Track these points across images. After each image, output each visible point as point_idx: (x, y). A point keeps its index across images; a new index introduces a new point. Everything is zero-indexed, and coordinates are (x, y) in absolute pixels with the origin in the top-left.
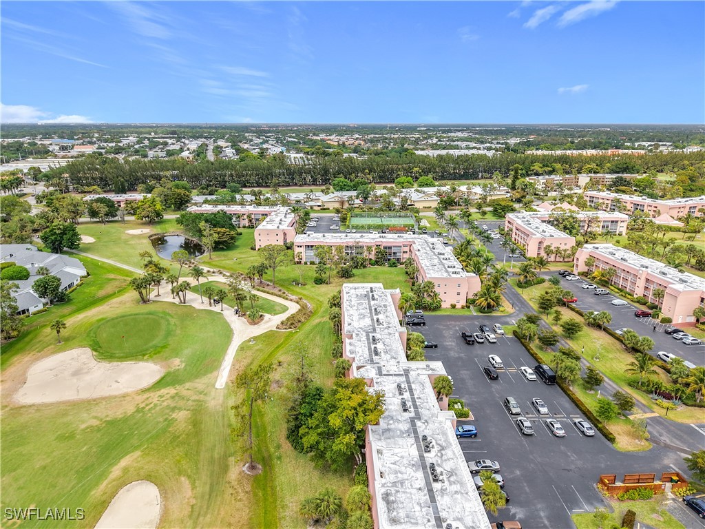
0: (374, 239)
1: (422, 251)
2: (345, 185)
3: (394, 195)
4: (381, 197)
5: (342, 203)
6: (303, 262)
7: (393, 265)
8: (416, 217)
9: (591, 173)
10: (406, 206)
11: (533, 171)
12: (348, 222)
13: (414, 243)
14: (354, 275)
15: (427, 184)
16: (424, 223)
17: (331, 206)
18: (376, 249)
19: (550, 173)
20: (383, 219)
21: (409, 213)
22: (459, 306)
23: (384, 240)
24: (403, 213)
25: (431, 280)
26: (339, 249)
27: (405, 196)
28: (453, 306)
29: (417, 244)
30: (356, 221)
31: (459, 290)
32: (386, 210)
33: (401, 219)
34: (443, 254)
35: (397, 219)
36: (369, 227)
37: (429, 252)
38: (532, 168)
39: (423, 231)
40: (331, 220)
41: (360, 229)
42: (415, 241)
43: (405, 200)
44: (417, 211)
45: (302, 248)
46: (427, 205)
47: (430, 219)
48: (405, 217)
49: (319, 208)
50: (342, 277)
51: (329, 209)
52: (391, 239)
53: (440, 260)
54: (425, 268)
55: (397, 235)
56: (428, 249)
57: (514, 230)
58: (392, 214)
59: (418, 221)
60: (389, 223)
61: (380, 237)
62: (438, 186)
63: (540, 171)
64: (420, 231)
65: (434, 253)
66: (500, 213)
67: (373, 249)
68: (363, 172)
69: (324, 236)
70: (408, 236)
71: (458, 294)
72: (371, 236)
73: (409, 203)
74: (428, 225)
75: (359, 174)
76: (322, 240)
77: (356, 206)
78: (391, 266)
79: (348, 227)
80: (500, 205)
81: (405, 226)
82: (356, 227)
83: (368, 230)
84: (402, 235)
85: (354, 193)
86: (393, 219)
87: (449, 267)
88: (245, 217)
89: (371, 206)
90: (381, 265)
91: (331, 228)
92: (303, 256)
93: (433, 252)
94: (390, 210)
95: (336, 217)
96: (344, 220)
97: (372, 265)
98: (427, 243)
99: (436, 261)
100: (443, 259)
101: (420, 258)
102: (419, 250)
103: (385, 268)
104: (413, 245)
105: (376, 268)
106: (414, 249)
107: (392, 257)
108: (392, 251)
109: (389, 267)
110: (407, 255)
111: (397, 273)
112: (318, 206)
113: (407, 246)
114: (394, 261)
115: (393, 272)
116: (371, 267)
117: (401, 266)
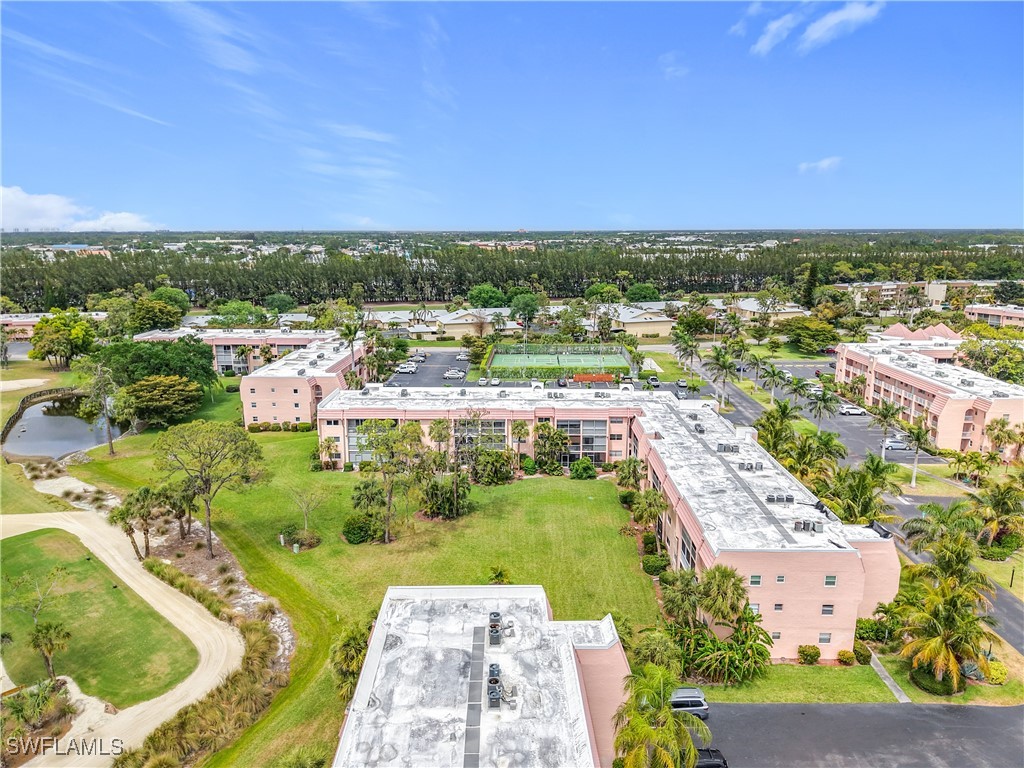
0: (531, 401)
1: (667, 440)
2: (491, 297)
3: (586, 315)
4: (558, 317)
5: (480, 326)
6: (341, 464)
7: (585, 474)
8: (631, 352)
9: (943, 278)
10: (608, 334)
11: (837, 274)
12: (484, 362)
13: (642, 413)
14: (471, 508)
15: (645, 297)
16: (649, 365)
17: (458, 334)
18: (537, 429)
19: (869, 278)
20: (561, 357)
21: (615, 346)
22: (828, 653)
23: (558, 405)
24: (602, 347)
25: (727, 563)
26: (440, 428)
27: (605, 314)
28: (809, 657)
29: (649, 415)
30: (503, 362)
31: (829, 595)
32: (567, 340)
33: (599, 357)
34: (734, 449)
35: (590, 357)
36: (531, 374)
37: (690, 441)
38: (836, 269)
39: (650, 382)
40: (453, 361)
41: (511, 377)
42: (643, 407)
43: (605, 322)
44: (633, 342)
45: (340, 426)
46: (650, 330)
47: (661, 358)
48: (606, 353)
49: (434, 337)
50: (434, 514)
51: (453, 339)
52: (576, 401)
53: (729, 469)
54: (693, 503)
55: (593, 391)
56: (682, 431)
57: (871, 380)
58: (580, 347)
59: (638, 359)
60: (573, 365)
61: (550, 396)
62: (664, 300)
63: (852, 274)
64: (644, 382)
65: (705, 445)
66: (809, 345)
67: (531, 428)
68: (528, 278)
69: (404, 394)
70: (623, 397)
71: (828, 609)
72: (527, 393)
73: (614, 327)
74: (659, 370)
75: (521, 282)
76: (395, 404)
77: (507, 333)
78: (580, 477)
79: (484, 374)
80: (807, 328)
81: (610, 371)
82: (501, 374)
83: (527, 380)
84: (606, 391)
85: (506, 311)
86: (581, 357)
87: (770, 500)
88: (257, 352)
89: (538, 333)
90: (551, 472)
91: (446, 375)
92: (341, 447)
93: (700, 441)
94: (577, 340)
95: (463, 353)
96: (476, 358)
97: (528, 471)
98: (677, 414)
99: (719, 475)
100: (742, 466)
101: (668, 463)
102: (657, 436)
103: (562, 483)
104: (640, 419)
105: (537, 481)
106: (642, 430)
107: (581, 451)
108: (581, 435)
109: (573, 478)
110: (620, 446)
111: (595, 500)
112: (433, 333)
113: (622, 422)
114: (587, 461)
115: (584, 496)
116: (525, 477)
117: (607, 475)
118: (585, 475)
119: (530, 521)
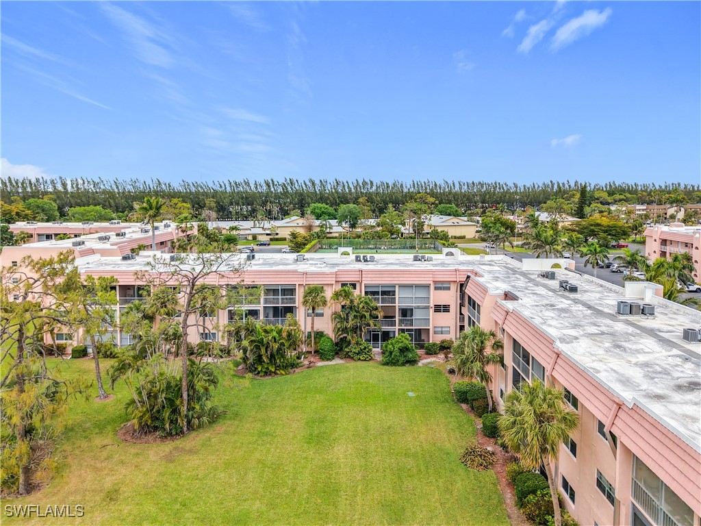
1: (527, 301)
2: (323, 212)
5: (309, 228)
13: (477, 274)
18: (338, 297)
21: (429, 241)
29: (487, 276)
34: (646, 310)
38: (597, 195)
42: (476, 269)
46: (457, 233)
51: (285, 240)
56: (542, 291)
61: (358, 259)
63: (609, 199)
65: (589, 306)
67: (329, 296)
72: (332, 259)
77: (333, 235)
78: (395, 362)
84: (427, 255)
90: (355, 357)
93: (577, 302)
103: (371, 370)
104: (477, 280)
105: (334, 369)
106: (485, 290)
107: (397, 327)
108: (397, 304)
109: (386, 364)
110: (448, 321)
111: (418, 397)
112: (267, 234)
113: (449, 289)
114: (406, 340)
115: (400, 391)
116: (320, 364)
117: (432, 359)
118: (402, 359)
119: (309, 440)
